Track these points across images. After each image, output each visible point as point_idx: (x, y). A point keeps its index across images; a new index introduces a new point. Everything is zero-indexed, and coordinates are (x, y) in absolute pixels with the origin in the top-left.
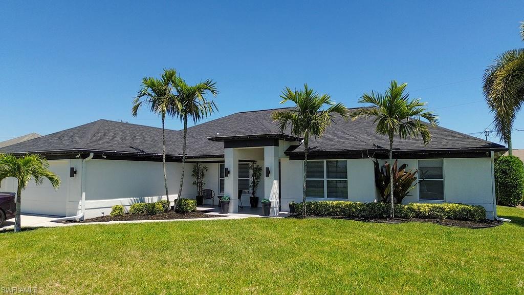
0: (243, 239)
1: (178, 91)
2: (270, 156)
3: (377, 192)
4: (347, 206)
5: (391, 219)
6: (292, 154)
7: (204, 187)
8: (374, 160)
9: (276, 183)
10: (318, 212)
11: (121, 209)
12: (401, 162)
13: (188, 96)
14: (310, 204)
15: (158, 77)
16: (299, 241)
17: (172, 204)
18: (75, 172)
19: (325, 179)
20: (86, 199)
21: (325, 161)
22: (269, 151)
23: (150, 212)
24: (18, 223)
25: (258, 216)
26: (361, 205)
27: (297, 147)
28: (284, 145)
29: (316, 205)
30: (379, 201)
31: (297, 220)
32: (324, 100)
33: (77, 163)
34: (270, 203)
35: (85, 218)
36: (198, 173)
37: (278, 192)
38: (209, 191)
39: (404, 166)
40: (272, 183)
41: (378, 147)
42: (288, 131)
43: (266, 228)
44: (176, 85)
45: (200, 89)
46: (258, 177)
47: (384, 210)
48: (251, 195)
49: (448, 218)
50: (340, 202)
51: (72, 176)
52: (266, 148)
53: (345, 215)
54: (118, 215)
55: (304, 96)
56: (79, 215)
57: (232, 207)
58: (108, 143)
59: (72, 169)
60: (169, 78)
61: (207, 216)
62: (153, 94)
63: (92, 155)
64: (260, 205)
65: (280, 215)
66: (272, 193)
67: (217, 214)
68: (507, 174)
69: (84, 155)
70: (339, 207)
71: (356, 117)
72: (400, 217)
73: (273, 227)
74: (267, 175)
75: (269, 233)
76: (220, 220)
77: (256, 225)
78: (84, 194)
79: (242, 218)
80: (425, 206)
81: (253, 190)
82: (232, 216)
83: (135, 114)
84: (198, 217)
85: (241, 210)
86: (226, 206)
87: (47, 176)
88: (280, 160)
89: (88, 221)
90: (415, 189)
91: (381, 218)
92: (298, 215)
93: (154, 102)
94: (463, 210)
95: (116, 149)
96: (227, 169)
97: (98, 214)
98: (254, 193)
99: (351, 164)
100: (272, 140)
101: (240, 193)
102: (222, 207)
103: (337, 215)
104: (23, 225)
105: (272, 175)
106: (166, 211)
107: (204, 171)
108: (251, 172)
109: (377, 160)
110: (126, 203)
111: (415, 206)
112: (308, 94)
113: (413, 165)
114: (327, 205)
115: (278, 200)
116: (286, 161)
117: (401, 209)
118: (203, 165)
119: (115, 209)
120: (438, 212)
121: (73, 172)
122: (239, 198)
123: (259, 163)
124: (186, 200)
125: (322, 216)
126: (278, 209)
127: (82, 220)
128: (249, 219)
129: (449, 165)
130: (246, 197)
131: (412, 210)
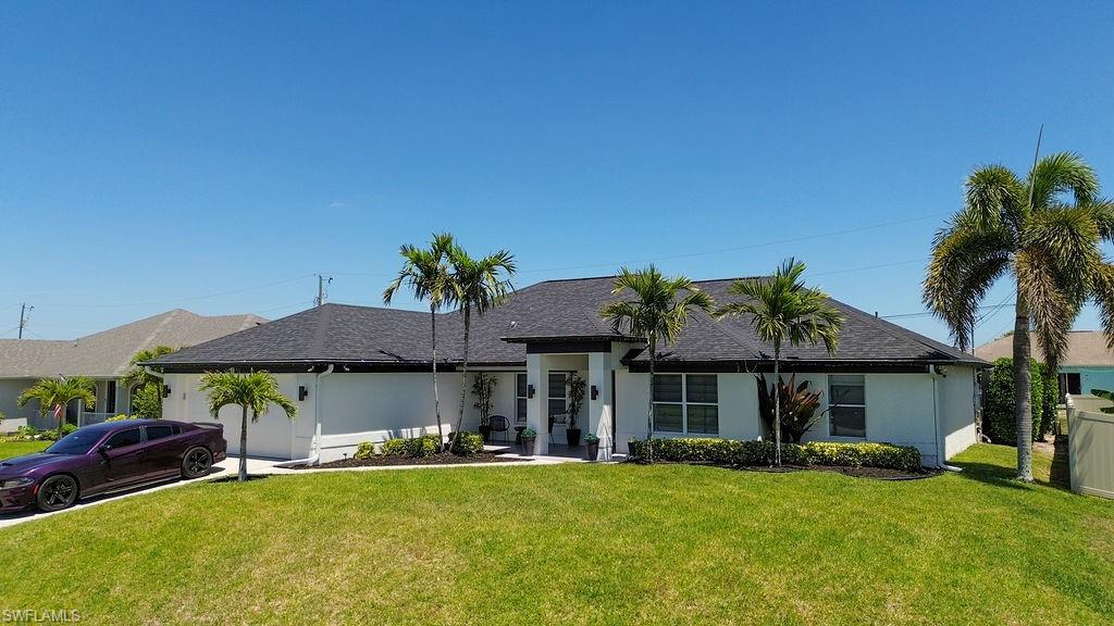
0: (559, 491)
1: (457, 268)
2: (597, 368)
3: (763, 424)
4: (714, 446)
5: (775, 465)
6: (632, 363)
7: (492, 413)
8: (758, 375)
9: (607, 409)
10: (671, 455)
11: (372, 448)
12: (801, 377)
13: (472, 277)
14: (659, 442)
15: (425, 247)
16: (631, 494)
17: (446, 440)
18: (306, 393)
19: (684, 403)
20: (322, 434)
21: (684, 375)
22: (596, 360)
23: (415, 452)
24: (243, 468)
25: (579, 460)
26: (735, 445)
27: (639, 351)
28: (619, 351)
29: (668, 444)
30: (765, 439)
31: (636, 466)
32: (680, 285)
33: (308, 379)
34: (597, 441)
35: (320, 462)
36: (482, 388)
37: (610, 424)
38: (501, 419)
39: (804, 385)
40: (602, 408)
41: (764, 356)
42: (626, 329)
43: (590, 478)
44: (453, 260)
45: (489, 266)
46: (581, 397)
47: (769, 452)
48: (568, 426)
49: (864, 465)
50: (704, 440)
51: (301, 399)
52: (591, 355)
53: (712, 460)
54: (367, 457)
55: (648, 282)
56: (312, 459)
57: (539, 446)
58: (349, 346)
59: (302, 388)
60: (443, 246)
61: (501, 460)
62: (419, 272)
63: (331, 367)
64: (582, 443)
65: (614, 459)
66: (600, 424)
67: (516, 456)
68: (1009, 391)
69: (320, 368)
70: (702, 448)
71: (723, 316)
72: (794, 463)
73: (602, 476)
74: (594, 398)
75: (594, 484)
76: (523, 467)
77: (576, 473)
78: (319, 425)
79: (556, 462)
80: (832, 447)
81: (572, 417)
82: (540, 461)
83: (389, 300)
84: (488, 461)
85: (553, 450)
86: (529, 444)
87: (280, 402)
88: (613, 373)
89: (325, 465)
90: (822, 420)
91: (764, 464)
92: (642, 459)
93: (420, 284)
94: (887, 453)
95: (364, 357)
96: (531, 386)
97: (338, 455)
98: (572, 423)
99: (724, 379)
100: (602, 344)
101: (551, 421)
102: (523, 444)
103: (700, 459)
104: (250, 471)
105: (601, 397)
106: (438, 450)
107: (492, 385)
108: (568, 389)
109: (762, 377)
110: (377, 438)
111: (817, 446)
112: (654, 278)
113: (820, 383)
114: (684, 443)
115: (610, 436)
116: (623, 375)
117: (796, 452)
118: (490, 376)
119: (363, 448)
120: (851, 456)
121: (303, 393)
122: (550, 431)
123: (580, 374)
124: (467, 434)
125: (678, 460)
126: (610, 449)
127: (316, 465)
128: (566, 464)
129: (874, 384)
130: (561, 431)
131: (811, 452)
